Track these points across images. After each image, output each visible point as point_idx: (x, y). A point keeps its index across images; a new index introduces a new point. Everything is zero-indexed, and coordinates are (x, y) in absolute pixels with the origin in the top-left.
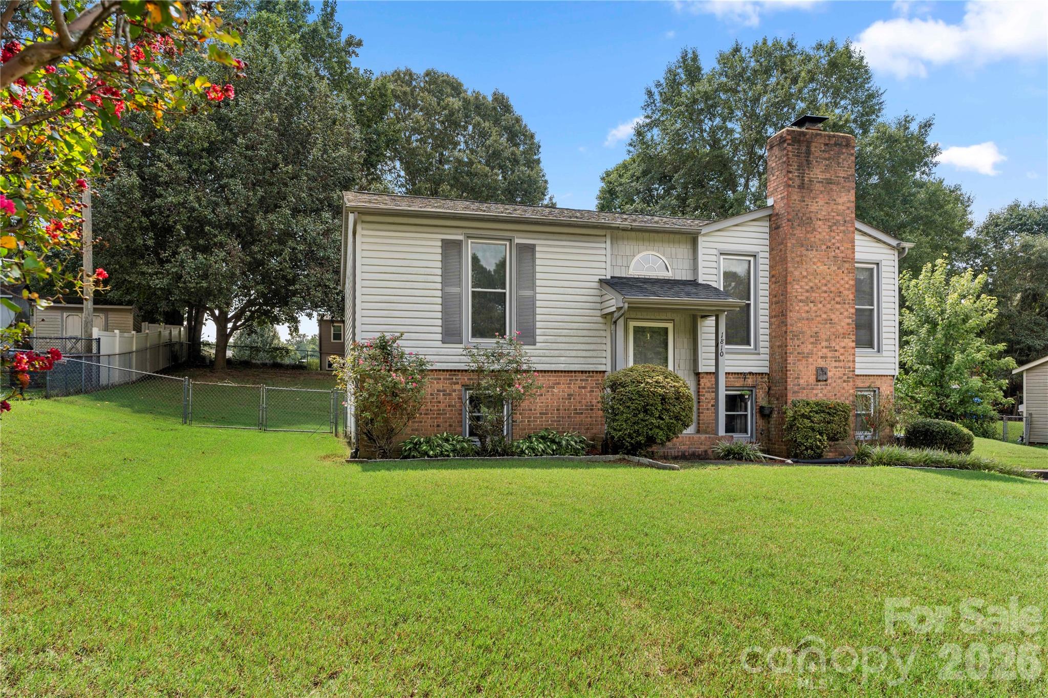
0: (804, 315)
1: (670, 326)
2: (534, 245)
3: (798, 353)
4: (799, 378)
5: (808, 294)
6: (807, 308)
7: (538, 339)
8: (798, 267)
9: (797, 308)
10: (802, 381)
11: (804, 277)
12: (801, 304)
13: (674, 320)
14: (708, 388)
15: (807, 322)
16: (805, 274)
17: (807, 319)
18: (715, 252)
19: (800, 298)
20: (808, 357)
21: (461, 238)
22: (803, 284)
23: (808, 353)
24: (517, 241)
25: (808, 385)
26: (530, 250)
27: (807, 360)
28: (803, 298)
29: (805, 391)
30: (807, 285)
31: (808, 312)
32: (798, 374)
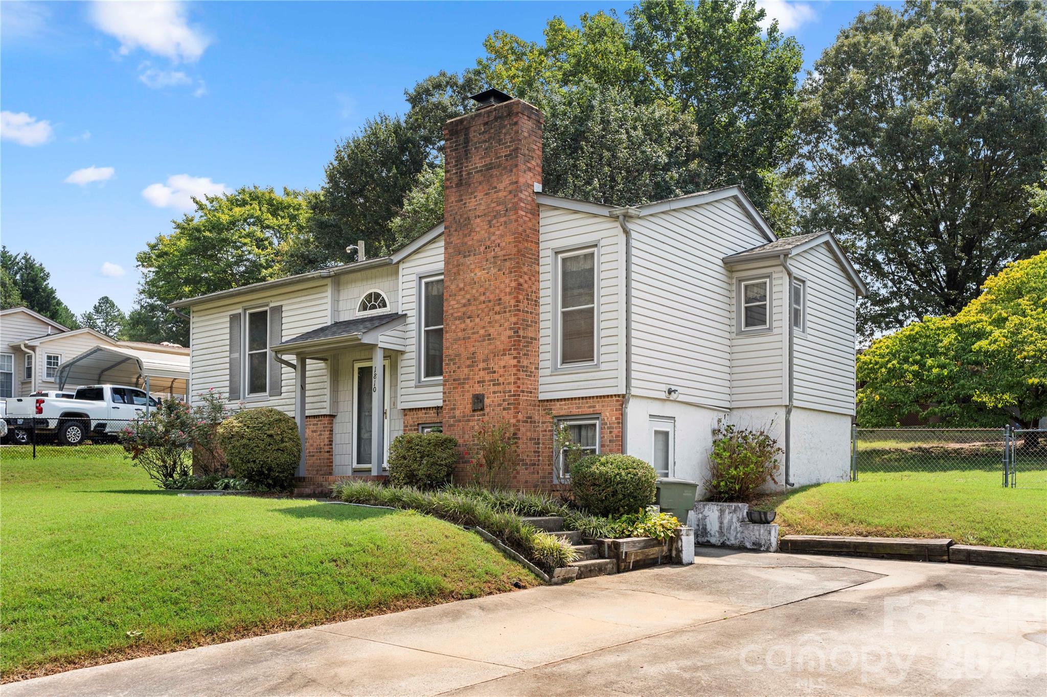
0: (460, 334)
2: (282, 306)
3: (454, 380)
4: (454, 409)
5: (464, 309)
6: (463, 326)
7: (284, 389)
8: (455, 279)
9: (453, 327)
10: (457, 413)
11: (461, 290)
12: (457, 322)
13: (390, 356)
14: (411, 426)
15: (463, 342)
16: (462, 285)
17: (464, 339)
18: (414, 277)
19: (456, 315)
20: (464, 383)
21: (240, 311)
22: (460, 297)
23: (464, 379)
24: (272, 305)
25: (464, 417)
26: (279, 309)
27: (463, 387)
28: (459, 314)
29: (460, 424)
30: (464, 297)
31: (464, 330)
32: (454, 405)
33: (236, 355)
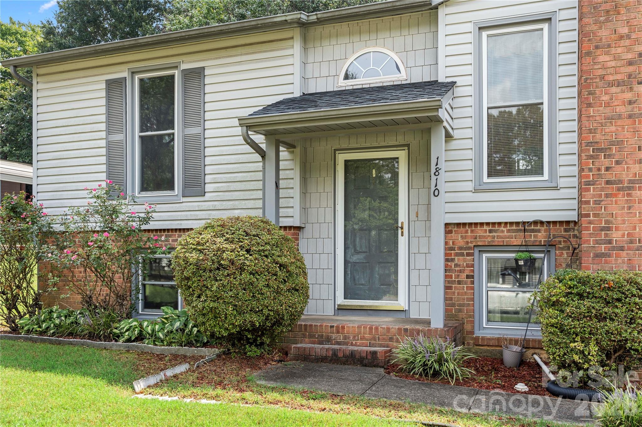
0: (621, 109)
1: (402, 155)
2: (203, 68)
3: (608, 182)
4: (609, 229)
5: (631, 69)
6: (628, 96)
7: (208, 188)
8: (607, 20)
9: (605, 98)
10: (616, 236)
11: (621, 37)
12: (614, 90)
13: (408, 146)
15: (630, 121)
16: (625, 30)
17: (630, 117)
18: (469, 27)
19: (611, 78)
20: (629, 188)
21: (125, 74)
22: (619, 50)
23: (630, 182)
24: (184, 67)
25: (631, 242)
26: (199, 73)
27: (629, 195)
28: (619, 77)
29: (624, 253)
30: (629, 50)
31: (630, 103)
32: (607, 222)
33: (119, 137)
